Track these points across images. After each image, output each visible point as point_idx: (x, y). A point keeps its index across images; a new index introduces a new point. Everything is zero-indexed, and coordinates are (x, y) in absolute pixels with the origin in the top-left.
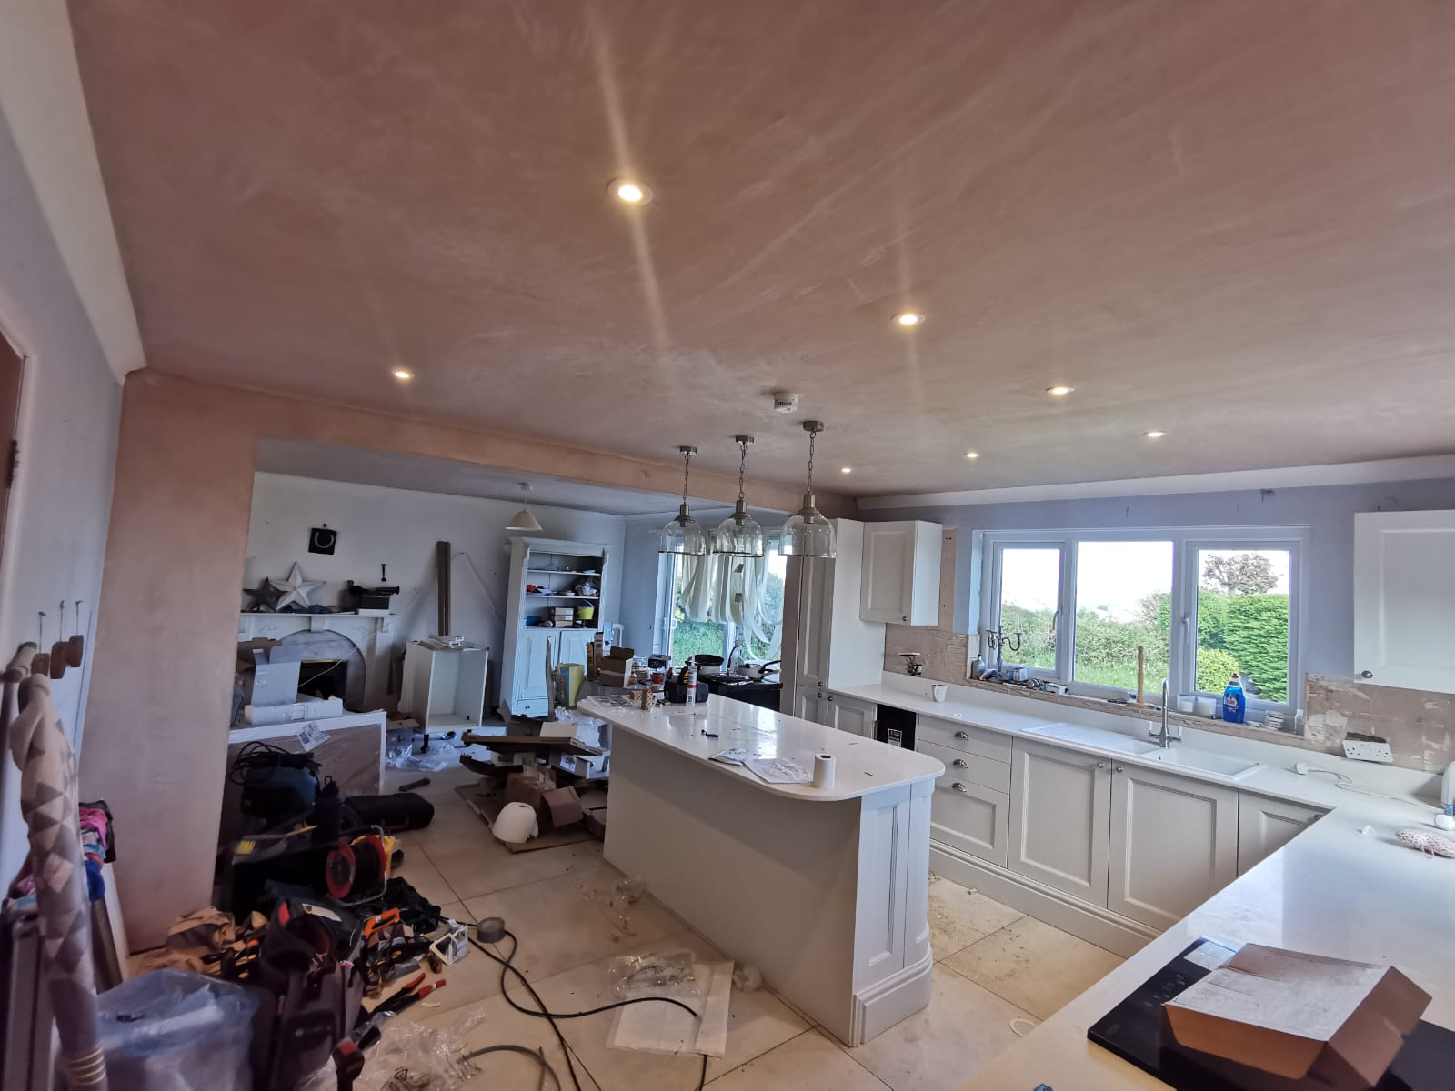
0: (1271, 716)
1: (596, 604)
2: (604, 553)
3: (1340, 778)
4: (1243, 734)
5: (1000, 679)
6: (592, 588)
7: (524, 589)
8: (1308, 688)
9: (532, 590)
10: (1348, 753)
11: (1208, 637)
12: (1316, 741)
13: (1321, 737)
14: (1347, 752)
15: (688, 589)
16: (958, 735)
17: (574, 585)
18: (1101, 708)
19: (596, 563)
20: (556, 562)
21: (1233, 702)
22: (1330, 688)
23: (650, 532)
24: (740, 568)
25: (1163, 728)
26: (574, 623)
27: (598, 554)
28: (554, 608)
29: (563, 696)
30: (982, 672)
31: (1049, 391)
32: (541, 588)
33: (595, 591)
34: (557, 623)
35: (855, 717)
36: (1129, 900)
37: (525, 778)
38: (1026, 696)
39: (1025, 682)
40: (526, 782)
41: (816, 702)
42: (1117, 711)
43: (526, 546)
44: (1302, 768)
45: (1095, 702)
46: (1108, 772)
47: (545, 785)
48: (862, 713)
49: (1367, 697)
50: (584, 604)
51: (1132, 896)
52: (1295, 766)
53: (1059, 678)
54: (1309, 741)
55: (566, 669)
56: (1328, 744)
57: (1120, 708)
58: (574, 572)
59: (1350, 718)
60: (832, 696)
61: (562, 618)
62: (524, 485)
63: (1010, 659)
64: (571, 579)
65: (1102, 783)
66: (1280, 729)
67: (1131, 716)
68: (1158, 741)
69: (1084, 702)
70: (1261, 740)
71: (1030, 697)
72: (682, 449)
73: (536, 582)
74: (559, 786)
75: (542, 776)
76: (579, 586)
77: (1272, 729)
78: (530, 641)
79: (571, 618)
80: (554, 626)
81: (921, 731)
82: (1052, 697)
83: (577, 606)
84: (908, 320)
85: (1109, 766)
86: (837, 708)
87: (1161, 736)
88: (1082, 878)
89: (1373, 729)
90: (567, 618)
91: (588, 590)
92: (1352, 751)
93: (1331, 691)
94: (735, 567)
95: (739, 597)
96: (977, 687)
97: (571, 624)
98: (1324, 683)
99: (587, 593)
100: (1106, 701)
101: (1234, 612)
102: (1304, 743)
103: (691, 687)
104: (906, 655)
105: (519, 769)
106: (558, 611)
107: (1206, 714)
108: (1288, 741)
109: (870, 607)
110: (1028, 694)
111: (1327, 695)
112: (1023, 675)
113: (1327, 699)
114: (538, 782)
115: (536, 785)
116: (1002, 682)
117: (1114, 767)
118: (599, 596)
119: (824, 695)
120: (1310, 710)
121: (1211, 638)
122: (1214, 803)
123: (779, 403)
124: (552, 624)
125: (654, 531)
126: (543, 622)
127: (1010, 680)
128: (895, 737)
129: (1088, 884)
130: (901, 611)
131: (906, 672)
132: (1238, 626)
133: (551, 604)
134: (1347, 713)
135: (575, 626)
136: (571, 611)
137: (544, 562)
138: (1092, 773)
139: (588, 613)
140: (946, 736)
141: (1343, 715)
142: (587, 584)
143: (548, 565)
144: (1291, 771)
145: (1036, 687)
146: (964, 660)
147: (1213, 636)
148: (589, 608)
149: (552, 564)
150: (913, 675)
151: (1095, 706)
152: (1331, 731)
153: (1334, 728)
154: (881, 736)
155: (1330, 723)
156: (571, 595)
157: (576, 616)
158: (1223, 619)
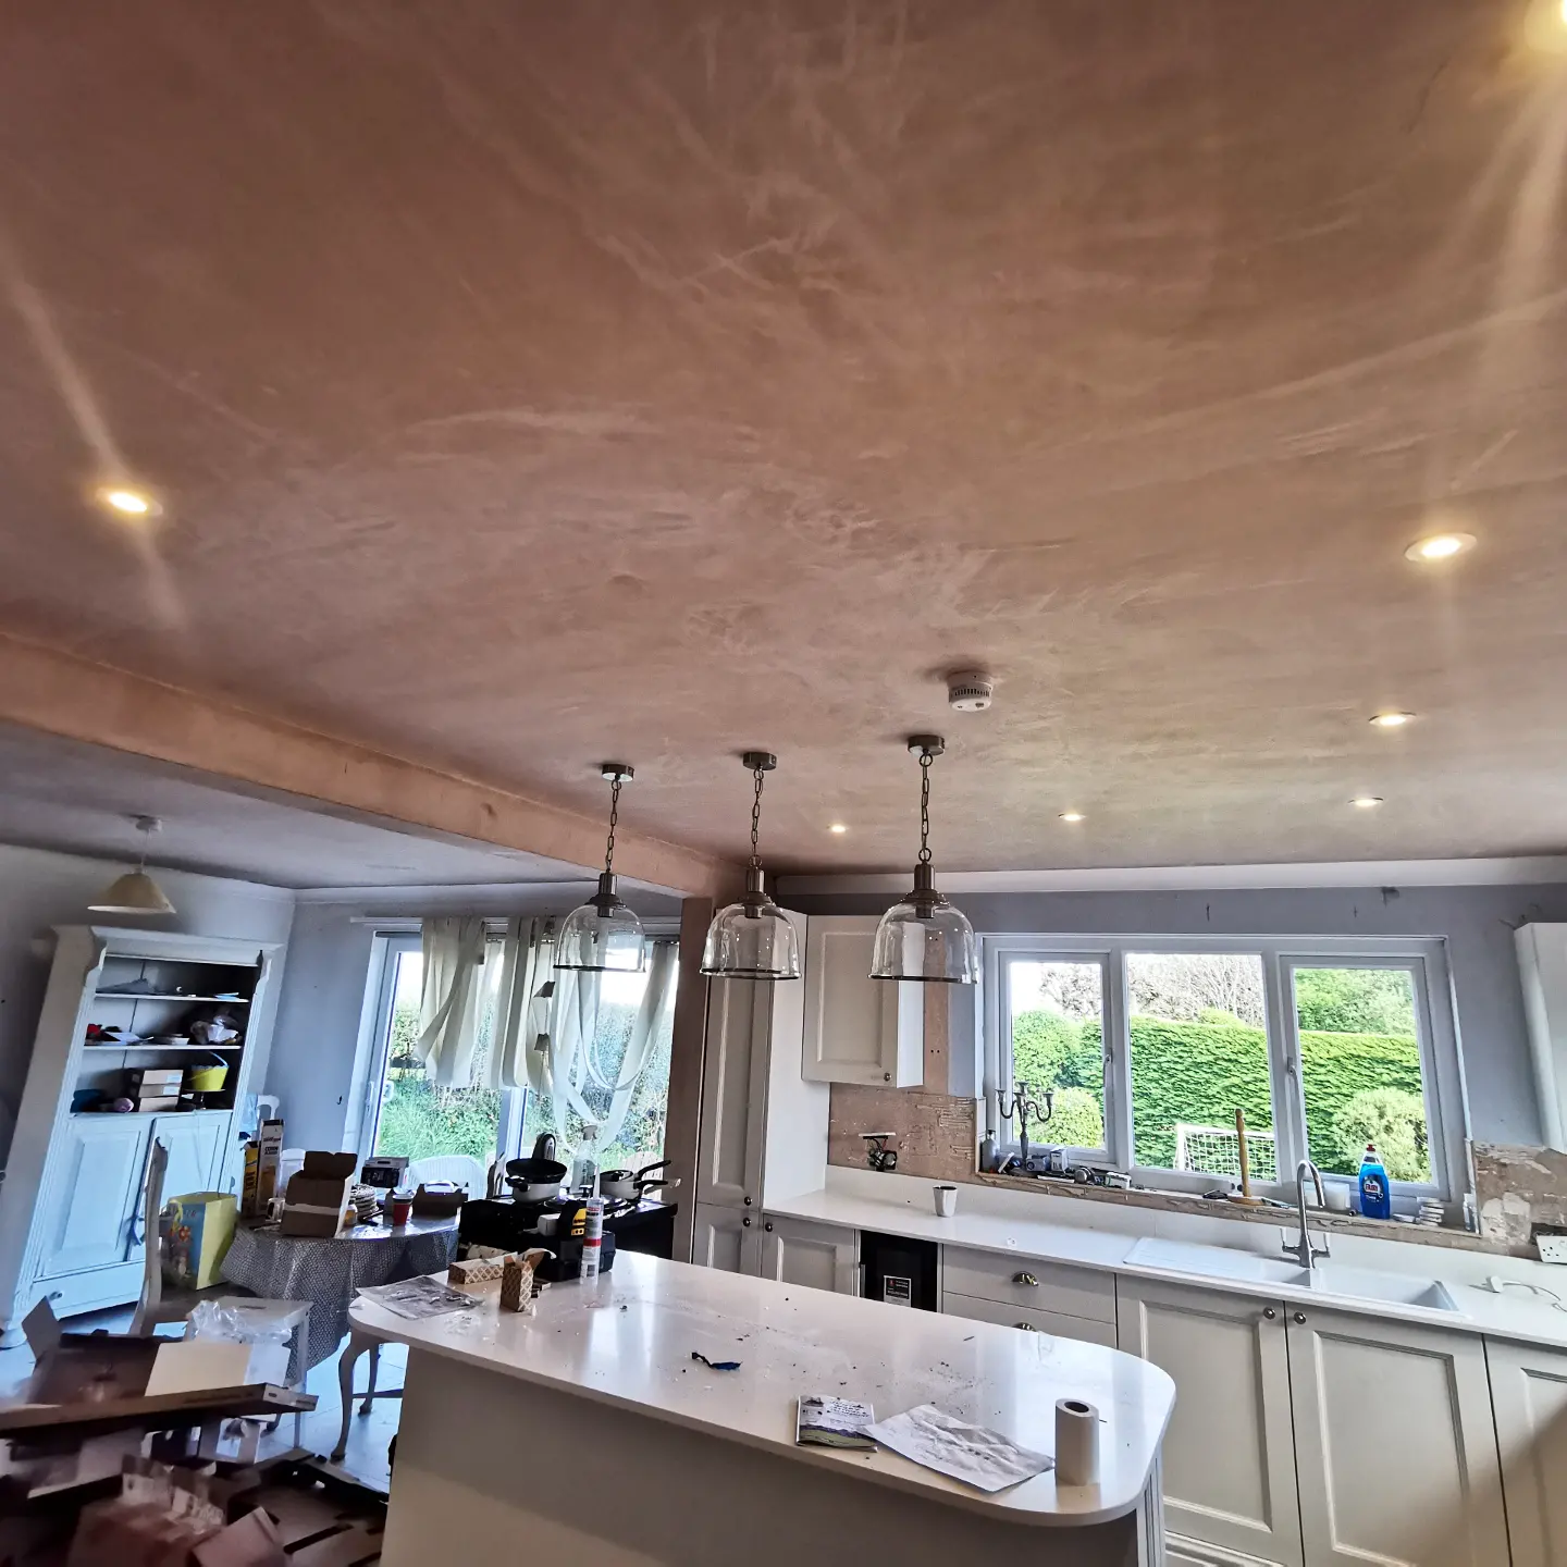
0: (1425, 1204)
1: (234, 1060)
2: (260, 960)
3: (1536, 1292)
4: (1401, 1238)
5: (1030, 1169)
6: (228, 1027)
7: (80, 1032)
8: (1476, 1160)
9: (97, 1035)
10: (1543, 1256)
11: (1060, 1072)
12: (1497, 1239)
13: (1502, 1233)
14: (1542, 1253)
15: (433, 1030)
16: (1017, 1278)
17: (187, 1022)
18: (1196, 1208)
19: (243, 979)
20: (152, 977)
21: (1374, 1188)
22: (1503, 1161)
23: (352, 920)
24: (548, 990)
25: (1303, 1235)
26: (181, 1100)
27: (251, 962)
28: (140, 1072)
29: (182, 1269)
30: (998, 1160)
31: (1372, 722)
32: (116, 1029)
33: (234, 1033)
34: (145, 1103)
35: (817, 1259)
36: (1338, 1547)
37: (136, 1512)
38: (1076, 1196)
39: (1071, 1173)
40: (139, 1524)
41: (739, 1235)
42: (1220, 1212)
43: (99, 944)
44: (1497, 1285)
45: (1185, 1200)
46: (1279, 1324)
47: (190, 1520)
48: (833, 1251)
49: (1549, 1172)
50: (210, 1060)
51: (1342, 1539)
52: (1489, 1280)
53: (1115, 1163)
54: (1488, 1240)
55: (196, 1205)
56: (1512, 1242)
57: (1224, 1207)
58: (193, 998)
59: (1532, 1202)
60: (770, 1222)
61: (156, 1091)
62: (145, 822)
63: (1039, 1137)
64: (180, 1011)
65: (1272, 1342)
66: (1440, 1225)
67: (1243, 1219)
68: (1297, 1258)
69: (1169, 1200)
70: (1427, 1243)
71: (1083, 1197)
72: (606, 768)
73: (105, 1017)
74: (232, 1516)
75: (182, 1497)
76: (199, 1024)
77: (1432, 1226)
78: (80, 1147)
79: (176, 1091)
80: (136, 1109)
81: (949, 1276)
82: (1117, 1195)
83: (190, 1064)
84: (1440, 548)
85: (1279, 1313)
86: (780, 1241)
87: (1301, 1250)
88: (1256, 1519)
89: (1562, 1216)
90: (166, 1091)
91: (219, 1032)
92: (1548, 1250)
93: (1505, 1165)
94: (539, 986)
95: (543, 1041)
96: (994, 1184)
97: (174, 1101)
98: (1495, 1155)
99: (218, 1039)
100: (1200, 1197)
101: (1088, 1038)
102: (1483, 1244)
103: (592, 1243)
104: (872, 1138)
105: (110, 1488)
106: (149, 1077)
107: (1342, 1208)
108: (1464, 1243)
109: (820, 1059)
110: (1079, 1192)
111: (1499, 1172)
112: (1065, 1163)
113: (1501, 1178)
114: (171, 1517)
115: (168, 1525)
116: (1035, 1175)
117: (1291, 1313)
118: (242, 1043)
119: (754, 1220)
120: (1483, 1196)
121: (1064, 1074)
122: (1448, 1361)
123: (958, 693)
124: (132, 1105)
125: (363, 919)
126: (111, 1101)
127: (1049, 1171)
128: (898, 1291)
129: (1266, 1528)
130: (878, 1063)
131: (868, 1165)
132: (1094, 1056)
133: (131, 1063)
134: (1527, 1195)
135: (182, 1106)
136: (176, 1076)
137: (127, 976)
138: (1254, 1328)
139: (214, 1079)
140: (995, 1283)
141: (1523, 1198)
142: (219, 1020)
143: (136, 982)
144: (1484, 1289)
145: (1091, 1180)
146: (969, 1142)
147: (1065, 1069)
148: (218, 1068)
149: (143, 980)
150: (880, 1169)
151: (1186, 1206)
152: (1513, 1222)
153: (1515, 1218)
154: (872, 1290)
155: (1511, 1213)
156: (181, 1043)
157: (186, 1085)
158: (1077, 1047)
